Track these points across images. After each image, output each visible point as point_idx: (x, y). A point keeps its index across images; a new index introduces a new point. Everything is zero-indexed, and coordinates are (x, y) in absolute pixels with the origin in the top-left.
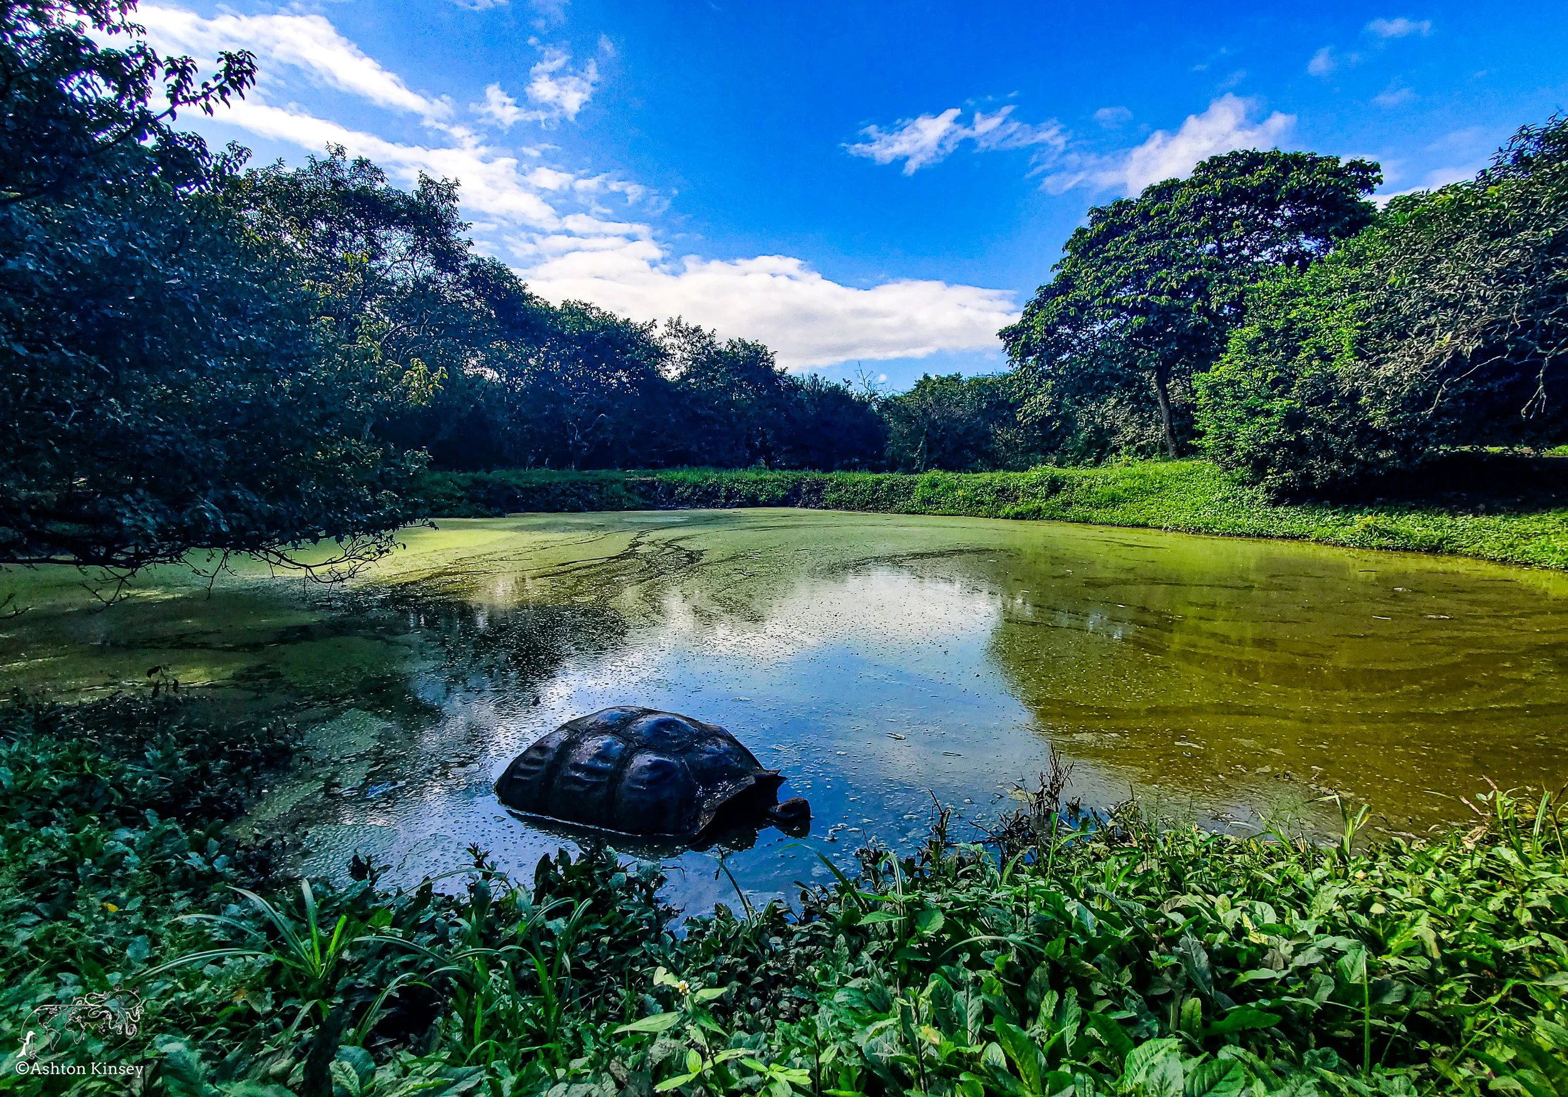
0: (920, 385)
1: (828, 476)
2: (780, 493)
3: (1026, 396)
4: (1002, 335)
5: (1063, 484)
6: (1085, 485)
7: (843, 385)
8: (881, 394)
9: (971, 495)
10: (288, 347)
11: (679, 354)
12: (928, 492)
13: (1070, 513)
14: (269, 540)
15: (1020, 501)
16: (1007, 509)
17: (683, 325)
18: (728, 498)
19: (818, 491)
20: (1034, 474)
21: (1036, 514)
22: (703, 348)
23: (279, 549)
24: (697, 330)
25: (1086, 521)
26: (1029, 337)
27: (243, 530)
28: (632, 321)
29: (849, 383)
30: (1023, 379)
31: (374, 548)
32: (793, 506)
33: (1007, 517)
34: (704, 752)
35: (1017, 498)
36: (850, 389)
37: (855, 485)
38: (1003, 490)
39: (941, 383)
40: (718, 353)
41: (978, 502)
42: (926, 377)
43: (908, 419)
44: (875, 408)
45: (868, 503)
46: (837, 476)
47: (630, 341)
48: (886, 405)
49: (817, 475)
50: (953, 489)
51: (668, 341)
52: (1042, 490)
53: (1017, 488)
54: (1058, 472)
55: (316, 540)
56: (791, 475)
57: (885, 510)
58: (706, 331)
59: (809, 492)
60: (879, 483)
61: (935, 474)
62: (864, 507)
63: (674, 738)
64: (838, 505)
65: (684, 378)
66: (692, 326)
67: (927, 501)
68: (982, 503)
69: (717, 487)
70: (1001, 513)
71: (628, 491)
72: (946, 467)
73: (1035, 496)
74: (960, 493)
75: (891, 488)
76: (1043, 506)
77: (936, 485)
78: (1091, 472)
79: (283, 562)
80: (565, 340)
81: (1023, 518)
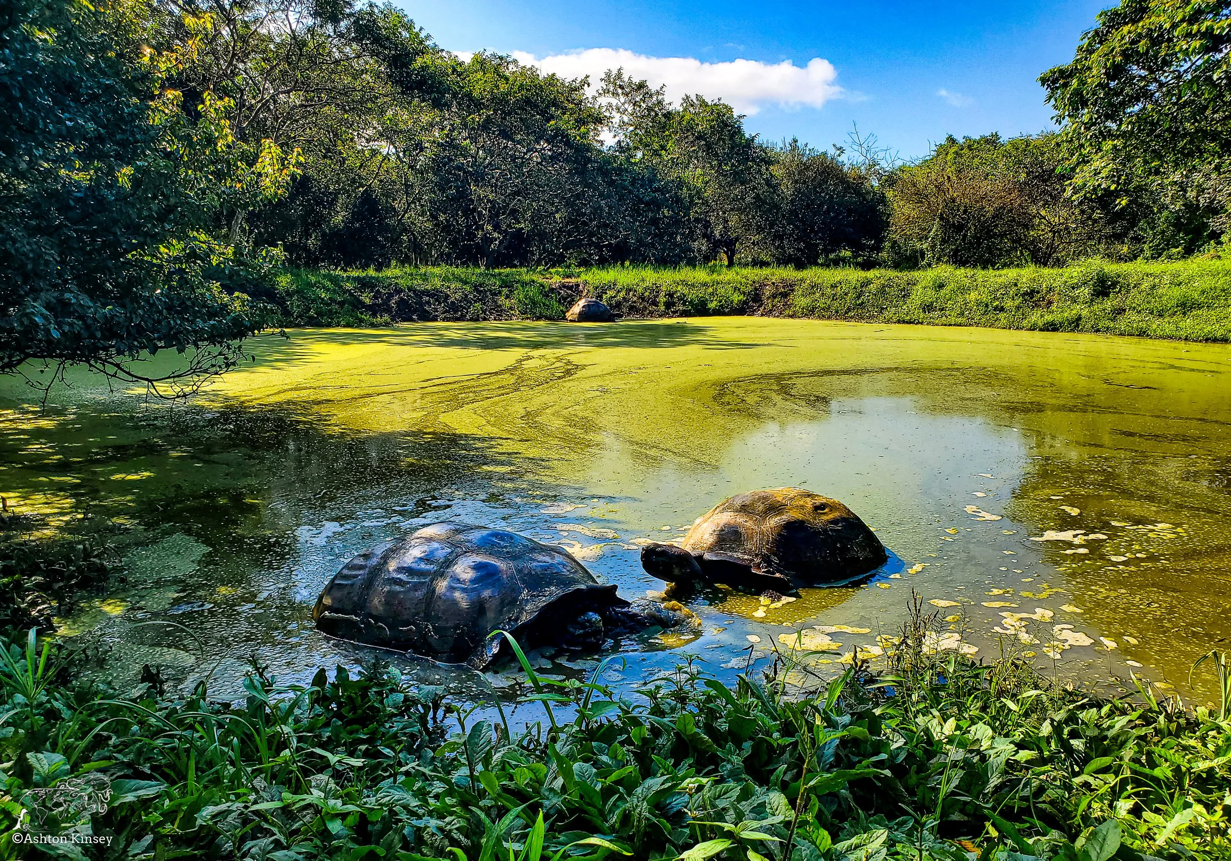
0: (942, 150)
1: (800, 274)
2: (736, 298)
3: (1078, 164)
4: (1043, 81)
5: (1114, 284)
6: (1145, 285)
7: (832, 152)
8: (884, 164)
9: (985, 298)
10: (124, 132)
11: (617, 118)
12: (930, 295)
13: (1122, 323)
14: (105, 349)
15: (1054, 307)
16: (1035, 317)
17: (625, 78)
18: (668, 305)
19: (785, 295)
20: (1074, 271)
21: (1075, 324)
22: (649, 109)
23: (117, 359)
24: (641, 86)
25: (1142, 334)
26: (1083, 83)
27: (78, 337)
28: (558, 76)
29: (841, 150)
30: (1074, 142)
31: (221, 360)
32: (752, 314)
33: (1032, 329)
34: (534, 560)
35: (1050, 303)
36: (843, 158)
37: (833, 286)
38: (1031, 293)
39: (969, 147)
40: (668, 115)
41: (996, 309)
42: (952, 140)
43: (919, 196)
44: (876, 183)
45: (849, 310)
46: (811, 274)
47: (555, 103)
48: (891, 180)
49: (789, 273)
50: (963, 290)
51: (604, 101)
52: (1085, 292)
53: (1050, 289)
54: (1112, 268)
55: (154, 350)
56: (753, 274)
57: (871, 318)
58: (653, 87)
59: (774, 296)
60: (867, 283)
61: (944, 271)
62: (844, 315)
63: (506, 547)
64: (810, 312)
65: (621, 148)
66: (636, 80)
67: (928, 308)
68: (1002, 309)
69: (655, 290)
70: (1025, 323)
71: (546, 295)
72: (960, 261)
73: (1074, 300)
74: (973, 296)
75: (882, 290)
76: (1084, 313)
77: (941, 286)
78: (1155, 267)
79: (120, 374)
80: (473, 103)
81: (1055, 330)
